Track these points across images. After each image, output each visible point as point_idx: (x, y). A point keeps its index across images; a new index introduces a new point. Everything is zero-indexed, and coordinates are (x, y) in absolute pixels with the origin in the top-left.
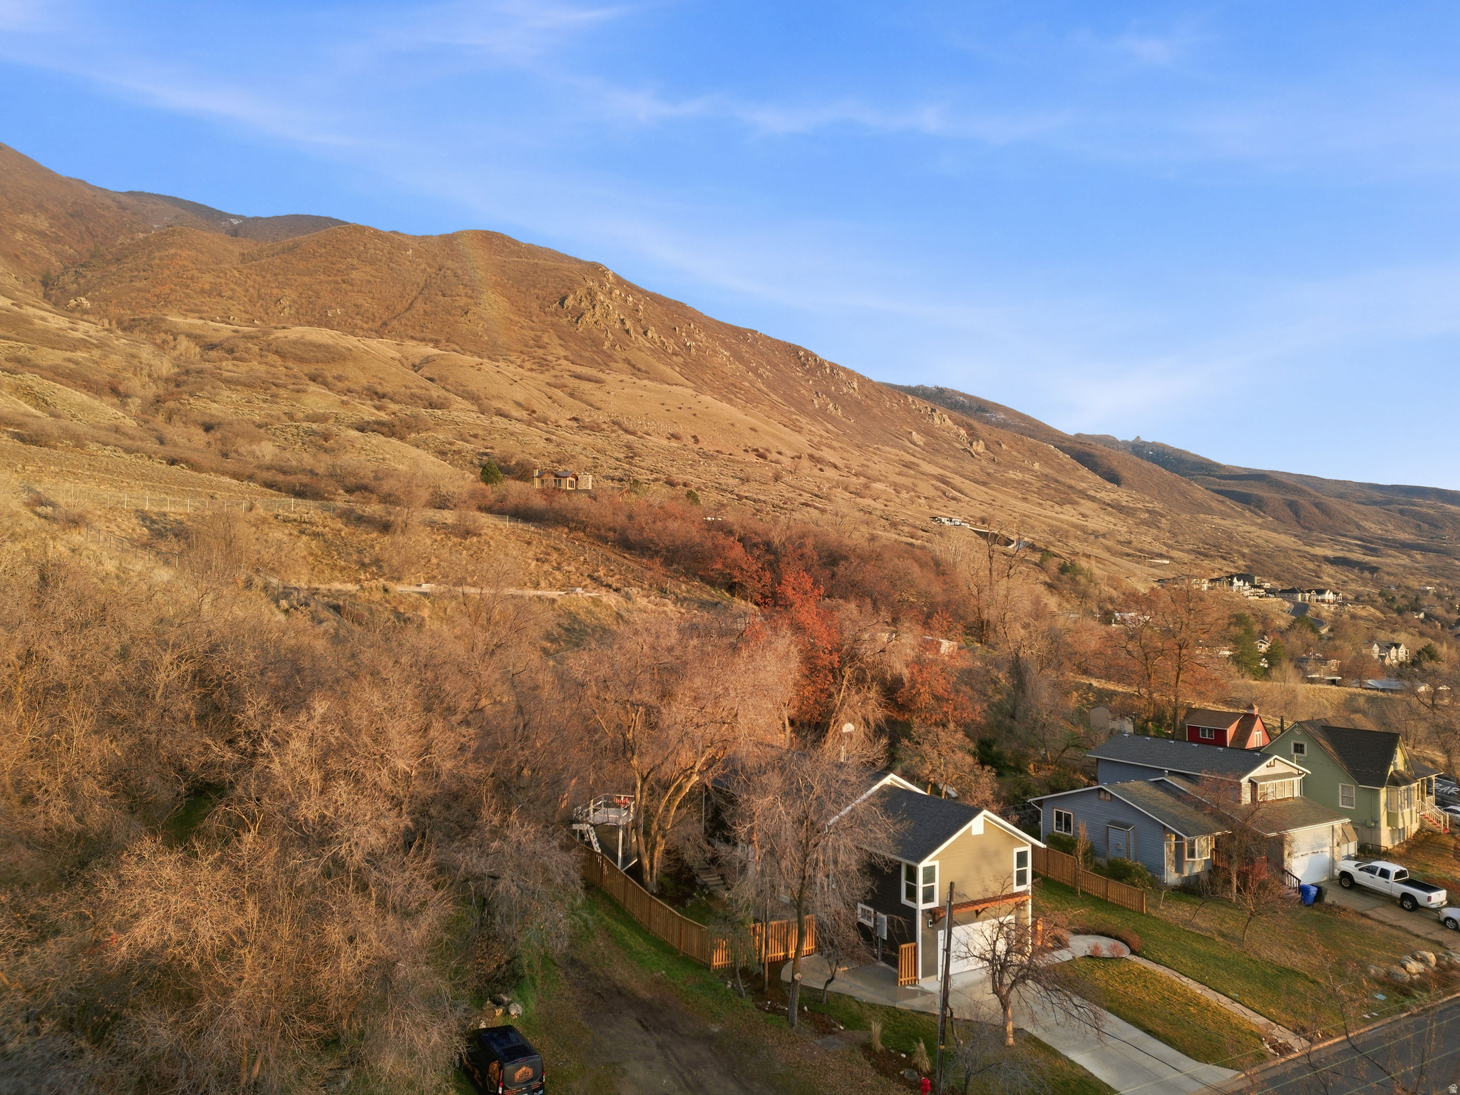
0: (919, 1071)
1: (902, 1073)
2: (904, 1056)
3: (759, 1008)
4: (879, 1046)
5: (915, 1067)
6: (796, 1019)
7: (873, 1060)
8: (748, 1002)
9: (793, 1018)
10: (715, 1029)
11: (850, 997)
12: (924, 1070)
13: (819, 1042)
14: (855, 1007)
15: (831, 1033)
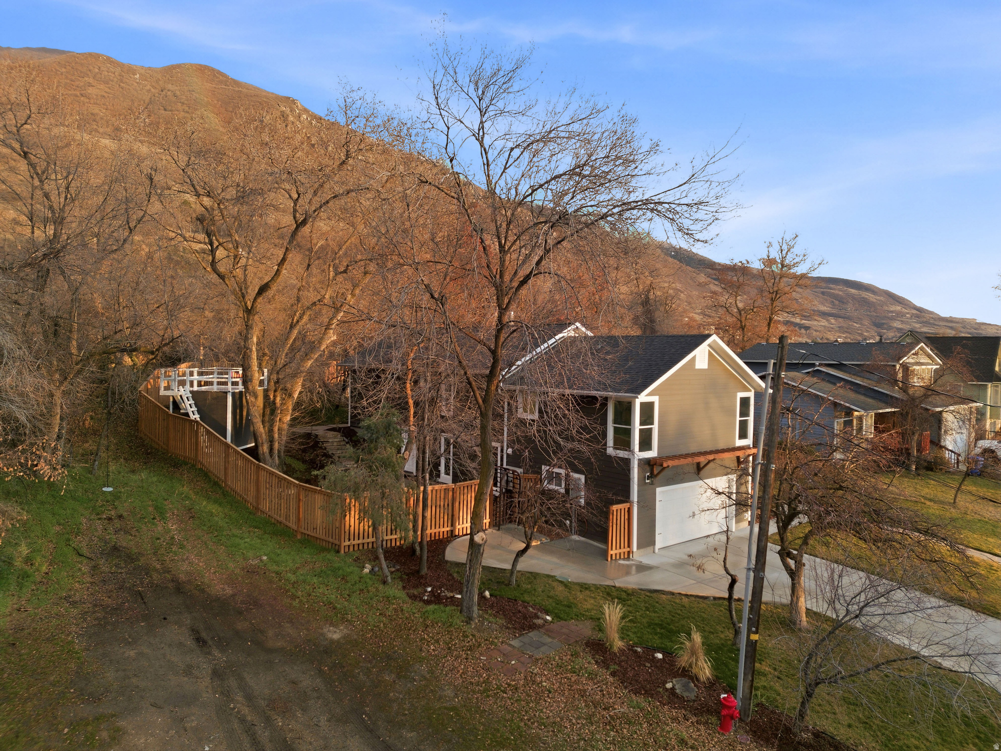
0: (695, 679)
1: (669, 685)
2: (660, 656)
3: (413, 597)
4: (618, 644)
5: (686, 673)
6: (475, 608)
7: (614, 667)
8: (396, 591)
9: (470, 609)
10: (335, 634)
11: (548, 576)
12: (702, 678)
13: (515, 643)
14: (561, 588)
15: (533, 627)
